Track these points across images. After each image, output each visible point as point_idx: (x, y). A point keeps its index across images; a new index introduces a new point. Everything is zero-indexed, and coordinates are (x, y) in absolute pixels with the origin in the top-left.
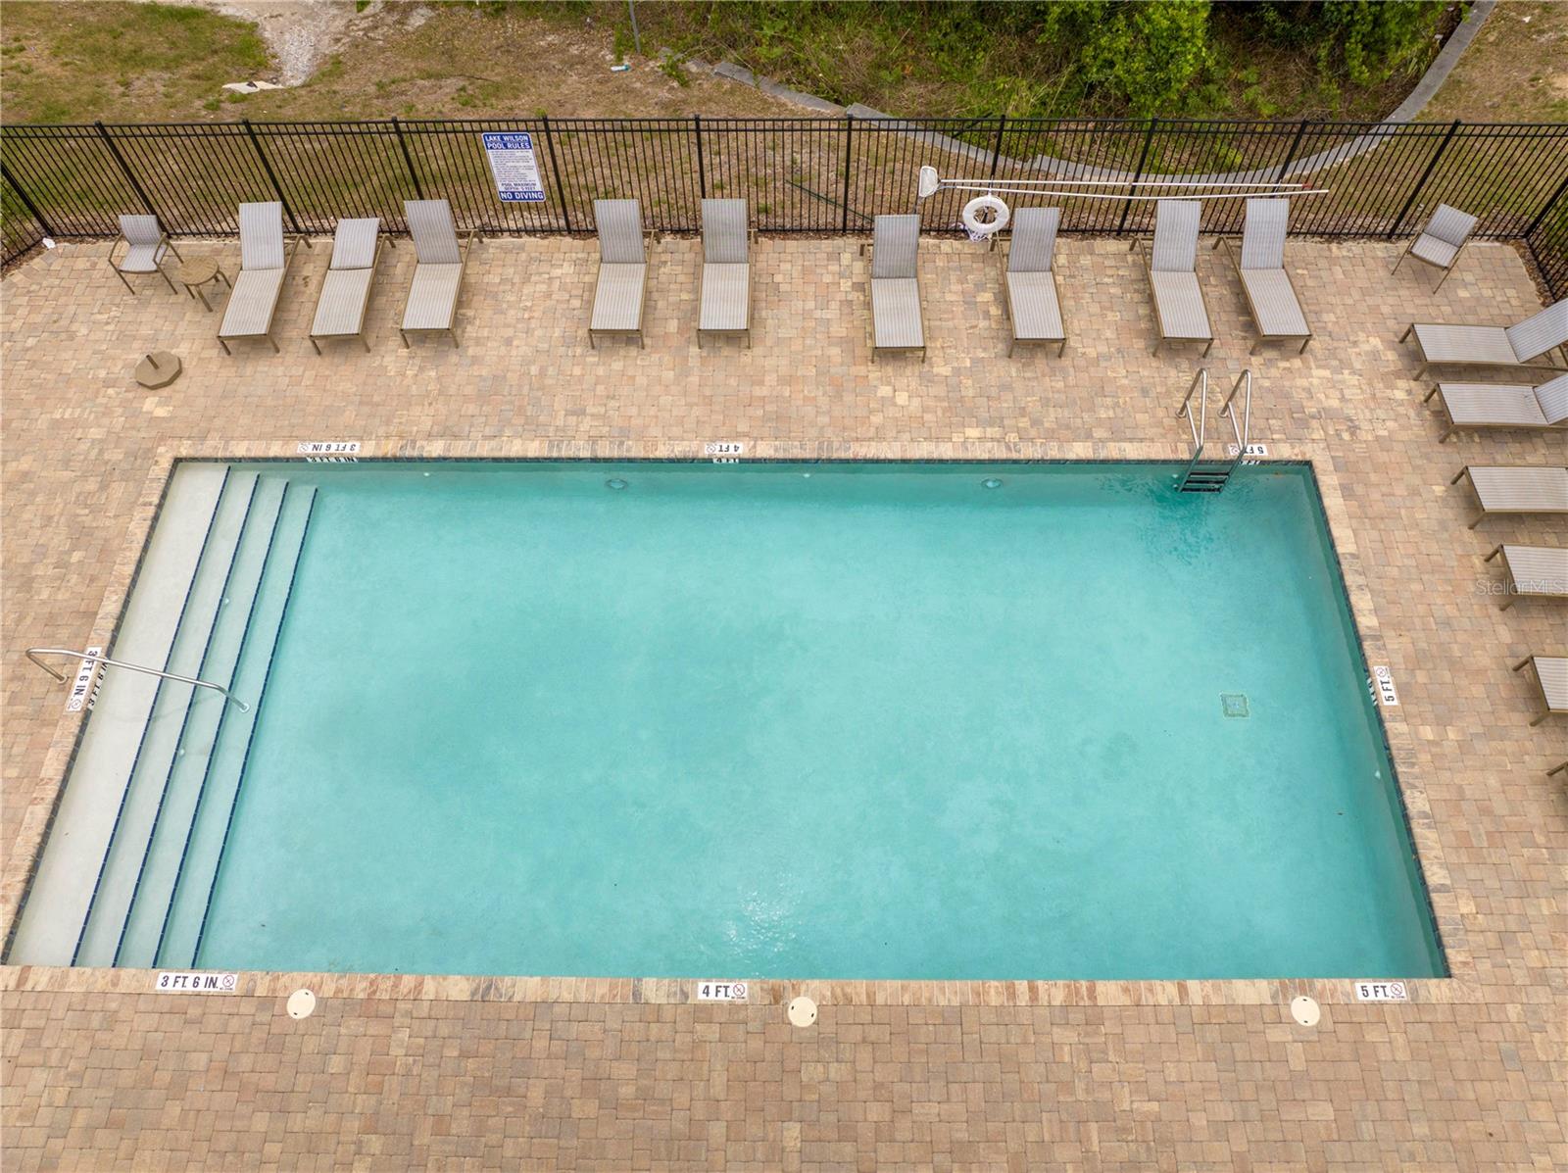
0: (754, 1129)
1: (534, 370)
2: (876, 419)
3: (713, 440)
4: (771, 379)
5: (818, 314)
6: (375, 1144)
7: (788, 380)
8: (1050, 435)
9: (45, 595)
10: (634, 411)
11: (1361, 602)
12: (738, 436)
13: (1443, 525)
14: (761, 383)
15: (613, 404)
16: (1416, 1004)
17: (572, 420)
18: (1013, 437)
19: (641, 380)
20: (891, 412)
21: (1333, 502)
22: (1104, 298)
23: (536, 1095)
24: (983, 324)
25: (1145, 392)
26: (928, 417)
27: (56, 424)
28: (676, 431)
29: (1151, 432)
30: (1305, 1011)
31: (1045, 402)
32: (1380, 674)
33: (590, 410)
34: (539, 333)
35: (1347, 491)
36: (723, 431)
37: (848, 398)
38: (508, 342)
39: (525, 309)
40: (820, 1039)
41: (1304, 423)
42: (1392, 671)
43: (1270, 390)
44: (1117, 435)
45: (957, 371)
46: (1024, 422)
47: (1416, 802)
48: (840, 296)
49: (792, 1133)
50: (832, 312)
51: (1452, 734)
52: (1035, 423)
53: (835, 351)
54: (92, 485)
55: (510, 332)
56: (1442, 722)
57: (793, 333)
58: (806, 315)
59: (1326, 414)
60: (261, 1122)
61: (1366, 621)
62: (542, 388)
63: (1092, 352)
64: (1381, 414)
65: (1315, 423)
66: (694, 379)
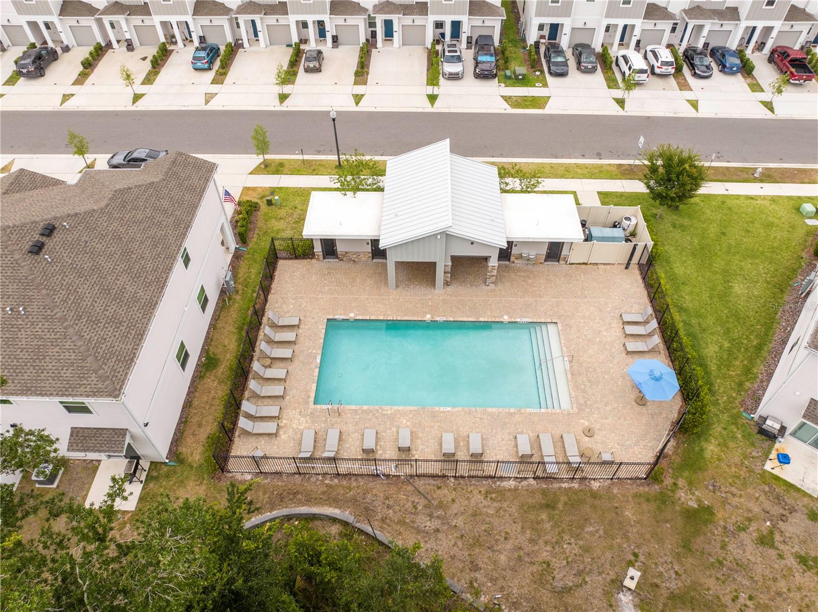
0: (435, 304)
1: (494, 431)
2: (411, 416)
3: (449, 411)
4: (436, 427)
5: (424, 447)
6: (489, 303)
7: (432, 427)
8: (371, 411)
9: (585, 379)
10: (468, 419)
11: (316, 374)
12: (443, 412)
13: (291, 390)
14: (438, 426)
15: (473, 421)
16: (334, 315)
17: (482, 417)
18: (380, 411)
19: (467, 427)
20: (407, 418)
21: (313, 395)
22: (349, 452)
23: (467, 307)
24: (382, 443)
25: (346, 423)
26: (399, 416)
27: (607, 418)
28: (458, 413)
29: (348, 412)
30: (352, 315)
31: (371, 420)
32: (318, 361)
33: (478, 419)
34: (496, 442)
35: (309, 397)
36: (447, 413)
37: (417, 422)
38: (503, 440)
39: (501, 450)
40: (426, 313)
41: (311, 413)
42: (316, 362)
43: (316, 423)
44: (356, 411)
45: (391, 429)
46: (377, 415)
47: (322, 341)
48: (418, 453)
49: (430, 304)
50: (421, 447)
51: (310, 351)
52: (374, 415)
53: (420, 435)
54: (588, 402)
55: (503, 442)
56: (311, 353)
57: (431, 441)
58: (427, 447)
59: (305, 416)
60: (507, 305)
61: (317, 370)
62: (491, 426)
63: (356, 434)
64: (292, 416)
65: (309, 414)
66: (455, 427)
